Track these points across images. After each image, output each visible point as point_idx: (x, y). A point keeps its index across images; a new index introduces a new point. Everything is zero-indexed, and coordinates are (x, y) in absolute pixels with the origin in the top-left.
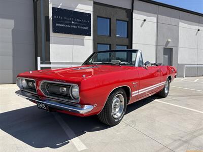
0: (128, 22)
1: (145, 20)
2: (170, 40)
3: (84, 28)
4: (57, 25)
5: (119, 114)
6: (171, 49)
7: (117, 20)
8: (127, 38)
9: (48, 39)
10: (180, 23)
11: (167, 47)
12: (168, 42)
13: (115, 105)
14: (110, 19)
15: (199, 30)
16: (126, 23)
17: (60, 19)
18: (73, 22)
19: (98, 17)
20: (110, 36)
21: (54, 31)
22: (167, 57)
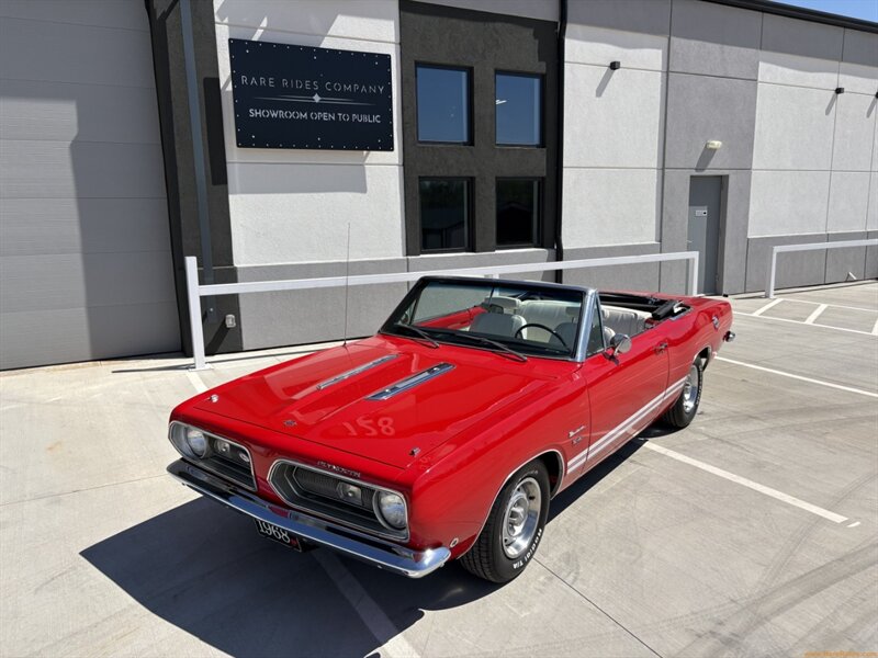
0: (543, 78)
1: (614, 66)
2: (717, 144)
3: (365, 118)
4: (254, 113)
5: (524, 544)
6: (722, 181)
7: (498, 72)
8: (542, 144)
9: (219, 175)
10: (762, 66)
11: (707, 173)
12: (709, 153)
13: (513, 514)
14: (470, 71)
15: (839, 91)
16: (536, 82)
17: (265, 90)
18: (317, 98)
19: (418, 64)
20: (471, 142)
21: (244, 141)
22: (702, 212)
